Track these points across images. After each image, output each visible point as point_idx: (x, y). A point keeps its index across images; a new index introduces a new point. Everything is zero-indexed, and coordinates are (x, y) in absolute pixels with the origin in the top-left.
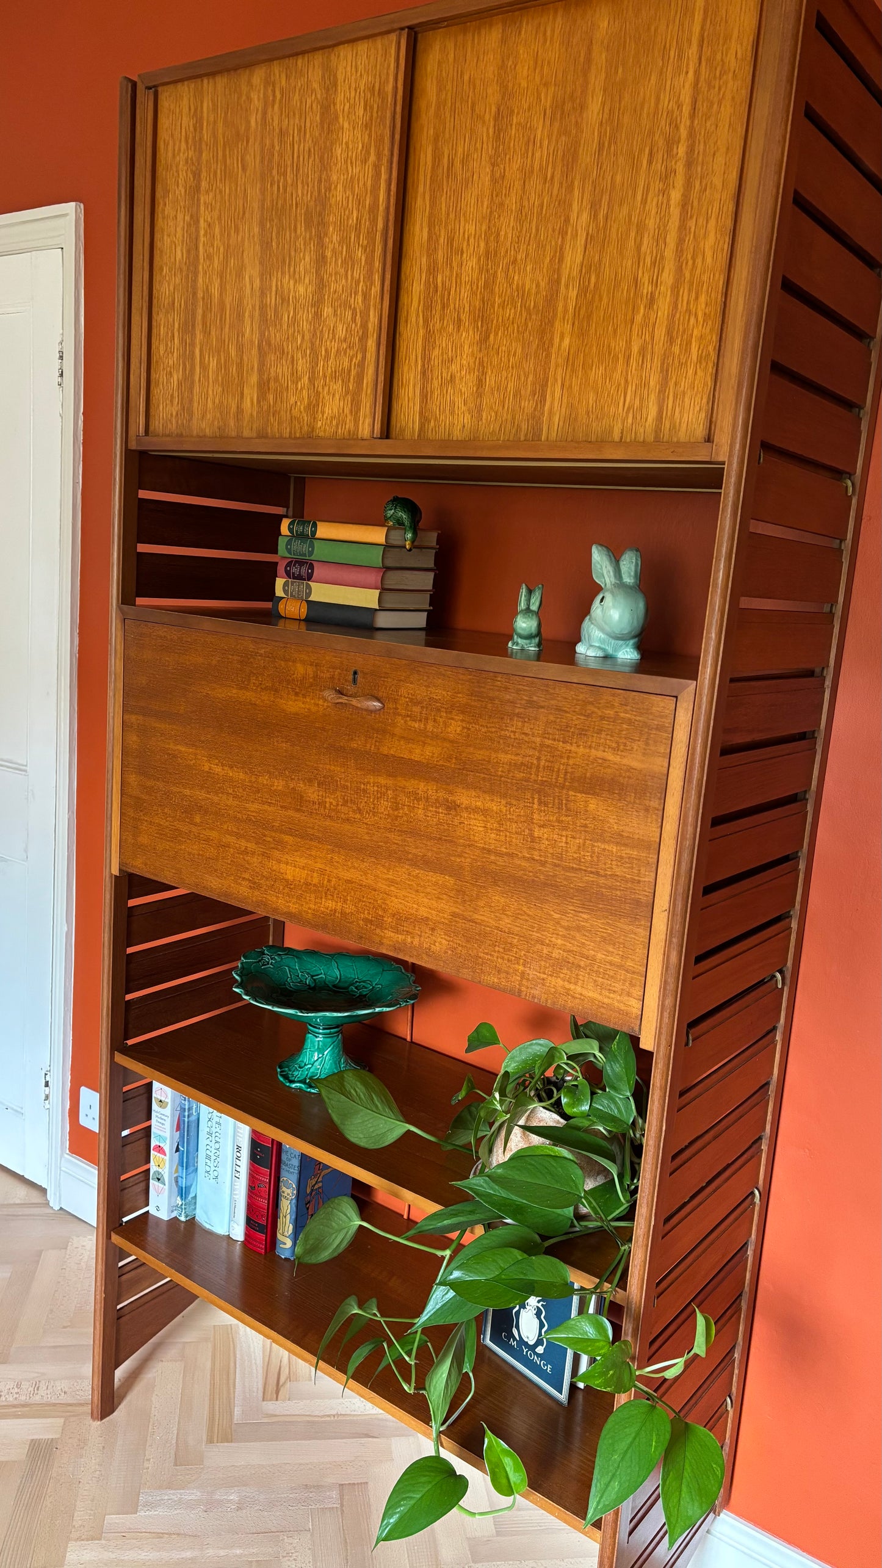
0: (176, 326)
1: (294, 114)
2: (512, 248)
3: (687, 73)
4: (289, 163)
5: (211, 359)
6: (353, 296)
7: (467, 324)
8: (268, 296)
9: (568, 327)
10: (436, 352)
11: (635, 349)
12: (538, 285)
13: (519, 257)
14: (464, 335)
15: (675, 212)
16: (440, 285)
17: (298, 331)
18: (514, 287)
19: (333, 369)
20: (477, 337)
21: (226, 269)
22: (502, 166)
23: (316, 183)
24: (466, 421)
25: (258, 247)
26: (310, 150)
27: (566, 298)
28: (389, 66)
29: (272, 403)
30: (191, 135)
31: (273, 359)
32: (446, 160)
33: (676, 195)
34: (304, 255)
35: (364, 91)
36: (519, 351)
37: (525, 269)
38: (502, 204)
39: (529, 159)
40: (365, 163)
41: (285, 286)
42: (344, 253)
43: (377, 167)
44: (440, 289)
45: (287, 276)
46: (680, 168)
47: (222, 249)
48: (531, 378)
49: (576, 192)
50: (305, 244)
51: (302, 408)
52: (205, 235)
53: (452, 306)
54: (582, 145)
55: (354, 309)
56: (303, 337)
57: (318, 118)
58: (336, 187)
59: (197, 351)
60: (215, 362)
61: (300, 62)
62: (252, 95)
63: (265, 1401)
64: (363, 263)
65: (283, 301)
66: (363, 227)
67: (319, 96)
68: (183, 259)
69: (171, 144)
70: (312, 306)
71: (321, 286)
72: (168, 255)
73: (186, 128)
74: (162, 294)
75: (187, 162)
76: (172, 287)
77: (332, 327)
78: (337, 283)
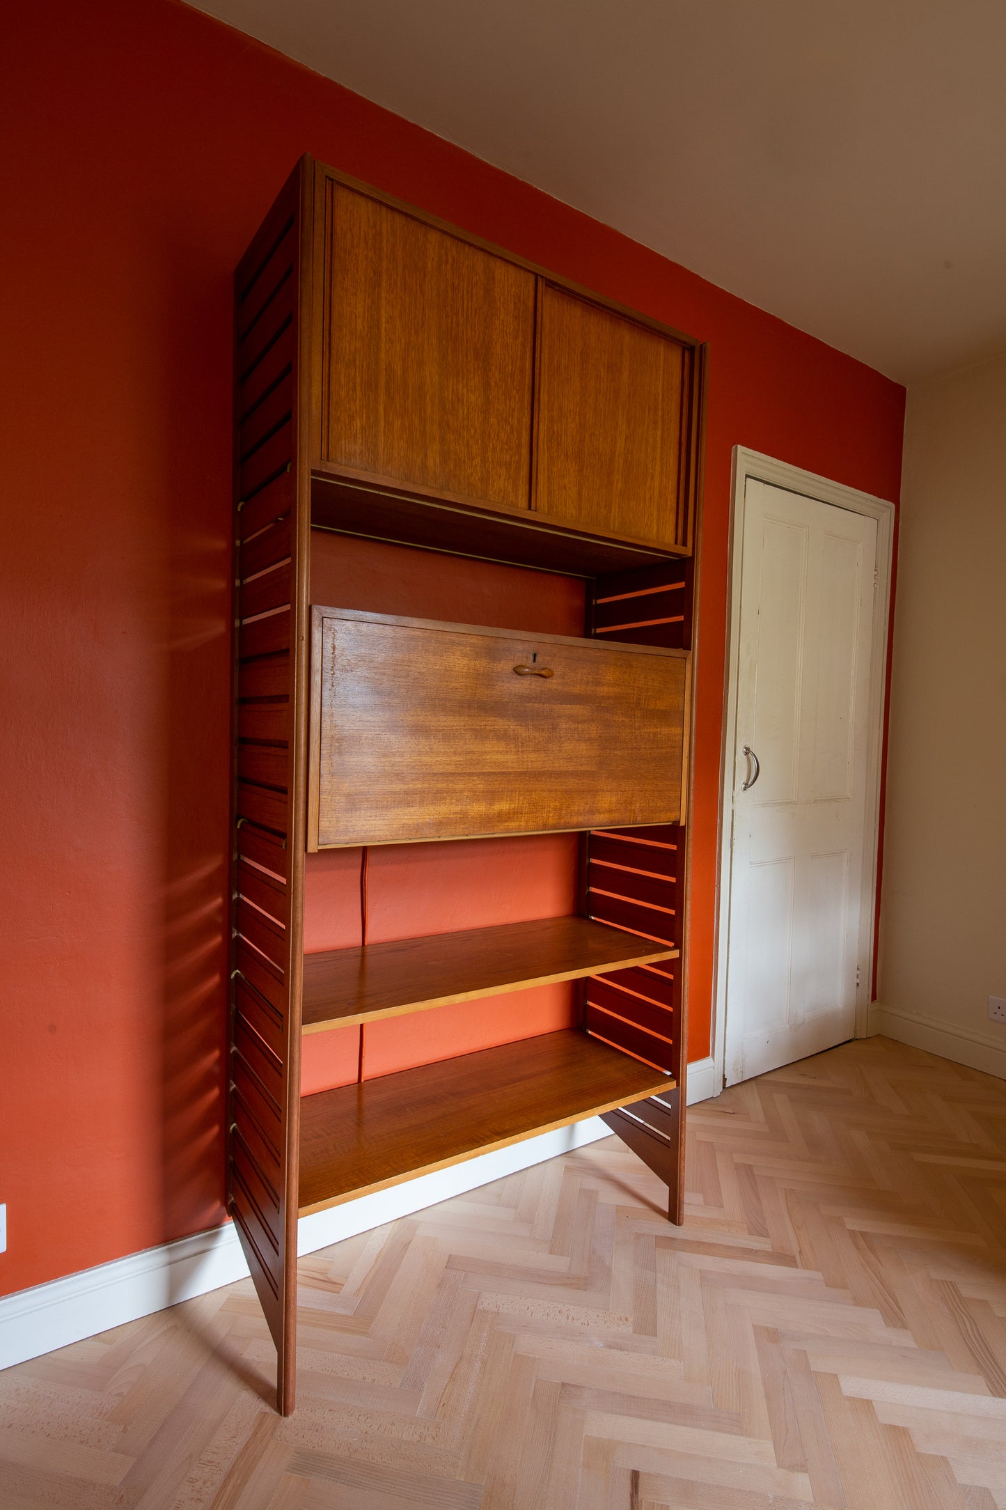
0: (358, 380)
1: (463, 279)
2: (593, 427)
4: (460, 309)
5: (395, 419)
6: (511, 417)
7: (572, 458)
8: (446, 392)
9: (620, 478)
10: (556, 469)
11: (647, 497)
12: (606, 451)
13: (596, 433)
14: (570, 464)
15: (659, 439)
16: (556, 430)
17: (472, 426)
18: (595, 447)
19: (499, 460)
20: (577, 468)
21: (408, 357)
22: (586, 382)
23: (481, 334)
24: (573, 512)
25: (436, 354)
26: (476, 310)
27: (619, 463)
28: (529, 290)
29: (452, 468)
30: (370, 241)
31: (452, 437)
32: (557, 362)
34: (474, 376)
35: (514, 295)
36: (598, 482)
37: (600, 440)
38: (587, 402)
39: (599, 385)
40: (516, 340)
41: (460, 390)
42: (504, 387)
43: (524, 346)
44: (556, 433)
45: (461, 385)
46: (660, 421)
47: (403, 341)
48: (605, 498)
49: (621, 412)
50: (474, 369)
51: (477, 478)
52: (387, 322)
53: (563, 446)
54: (622, 391)
55: (512, 426)
56: (475, 430)
57: (482, 292)
58: (496, 344)
59: (381, 408)
60: (399, 423)
61: (467, 248)
62: (428, 245)
63: (339, 1293)
64: (517, 400)
65: (458, 400)
66: (516, 378)
67: (482, 280)
68: (364, 331)
69: (349, 235)
70: (481, 413)
71: (488, 401)
72: (348, 320)
73: (365, 232)
74: (342, 348)
75: (367, 258)
76: (353, 348)
77: (497, 432)
78: (499, 404)
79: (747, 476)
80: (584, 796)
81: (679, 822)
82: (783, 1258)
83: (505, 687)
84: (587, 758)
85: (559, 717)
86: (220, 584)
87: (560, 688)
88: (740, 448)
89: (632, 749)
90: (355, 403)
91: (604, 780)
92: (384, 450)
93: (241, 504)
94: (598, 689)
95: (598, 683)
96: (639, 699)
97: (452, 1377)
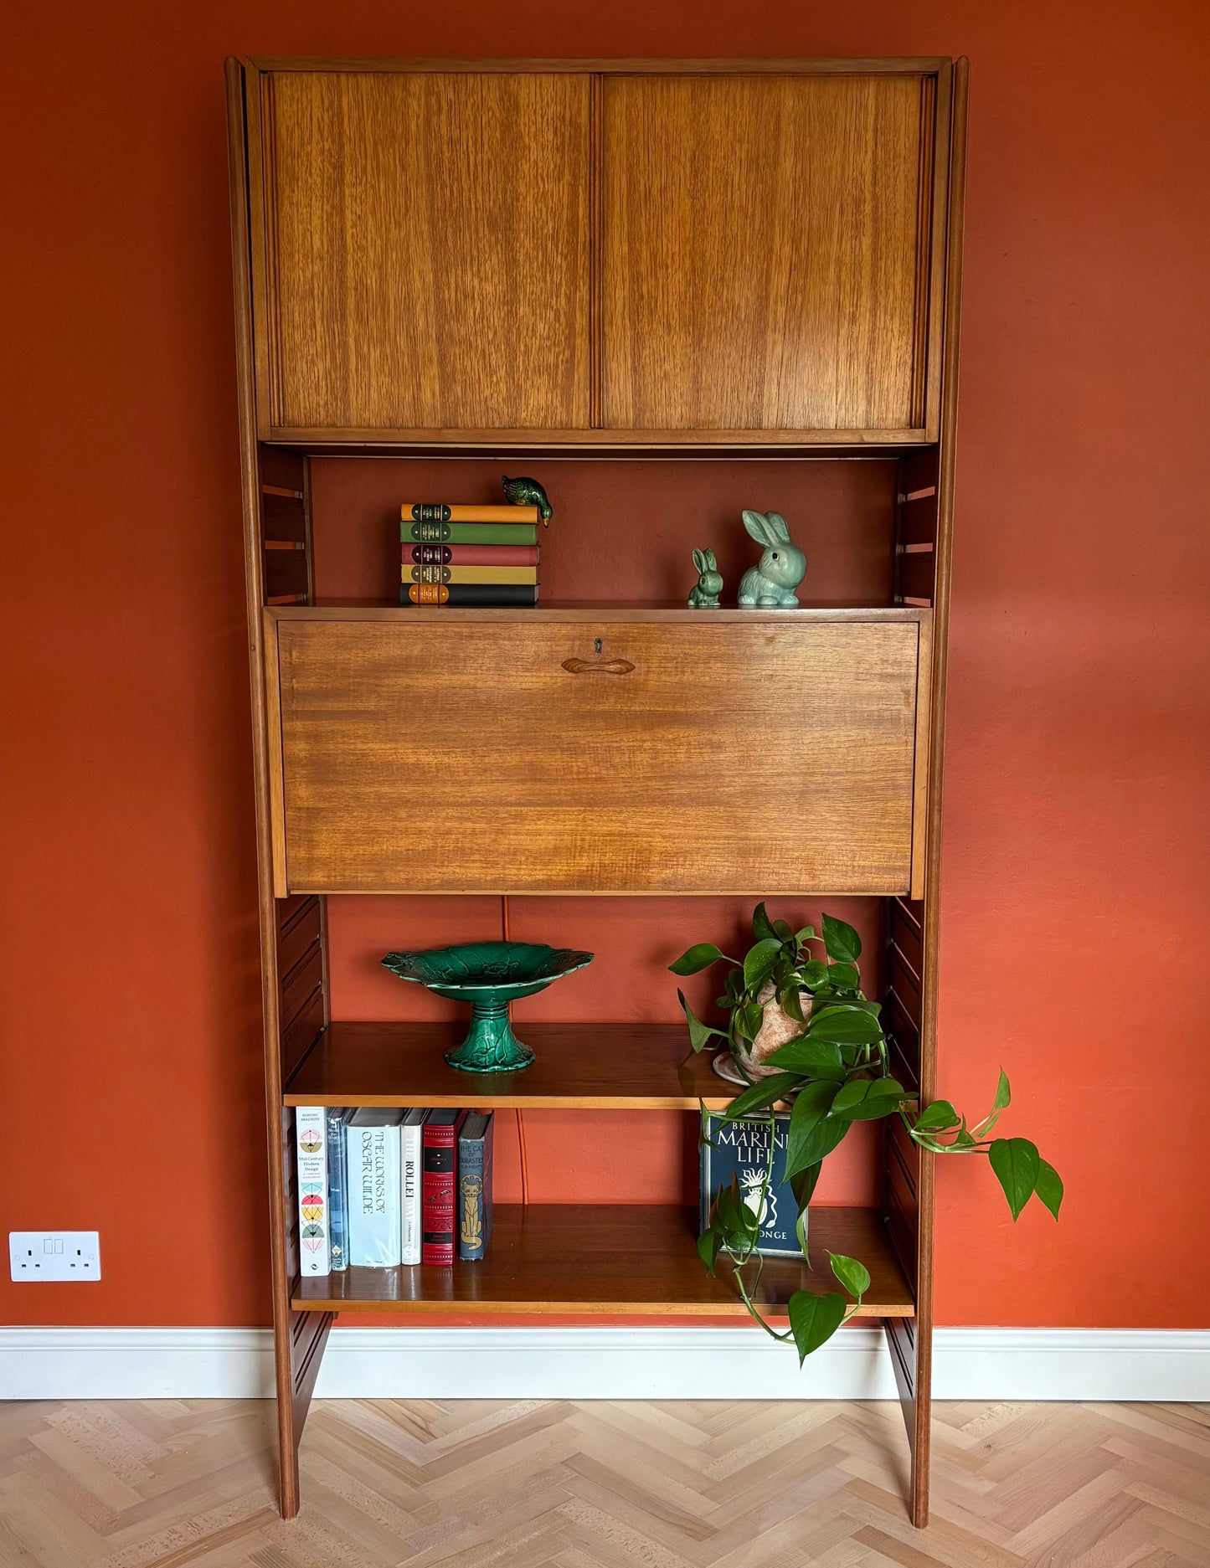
0: (318, 313)
1: (467, 127)
2: (719, 268)
3: (866, 152)
4: (464, 170)
5: (372, 350)
6: (554, 298)
7: (678, 328)
8: (446, 292)
9: (779, 336)
10: (646, 352)
11: (843, 355)
12: (747, 300)
13: (726, 276)
14: (675, 338)
15: (867, 253)
16: (645, 292)
17: (488, 327)
18: (724, 300)
19: (536, 364)
20: (689, 340)
21: (387, 261)
22: (702, 200)
23: (500, 193)
24: (684, 411)
25: (428, 244)
26: (489, 162)
27: (776, 313)
28: (580, 101)
29: (460, 395)
30: (326, 128)
31: (457, 351)
32: (642, 188)
33: (866, 242)
34: (490, 256)
35: (553, 119)
36: (734, 353)
37: (734, 287)
38: (705, 231)
39: (729, 197)
40: (559, 183)
41: (468, 283)
42: (540, 258)
43: (573, 187)
44: (645, 297)
45: (469, 275)
46: (868, 221)
47: (378, 242)
48: (747, 376)
49: (777, 229)
50: (490, 246)
51: (500, 400)
52: (355, 225)
54: (779, 193)
55: (557, 310)
56: (495, 332)
57: (498, 134)
58: (525, 199)
59: (351, 341)
60: (378, 352)
61: (471, 80)
62: (410, 101)
64: (564, 270)
65: (466, 297)
66: (561, 237)
67: (498, 115)
68: (323, 248)
69: (297, 132)
70: (504, 304)
71: (514, 286)
72: (301, 242)
73: (318, 119)
74: (294, 280)
75: (322, 152)
76: (308, 275)
77: (531, 325)
78: (533, 284)
81: (908, 893)
90: (314, 343)
92: (357, 392)
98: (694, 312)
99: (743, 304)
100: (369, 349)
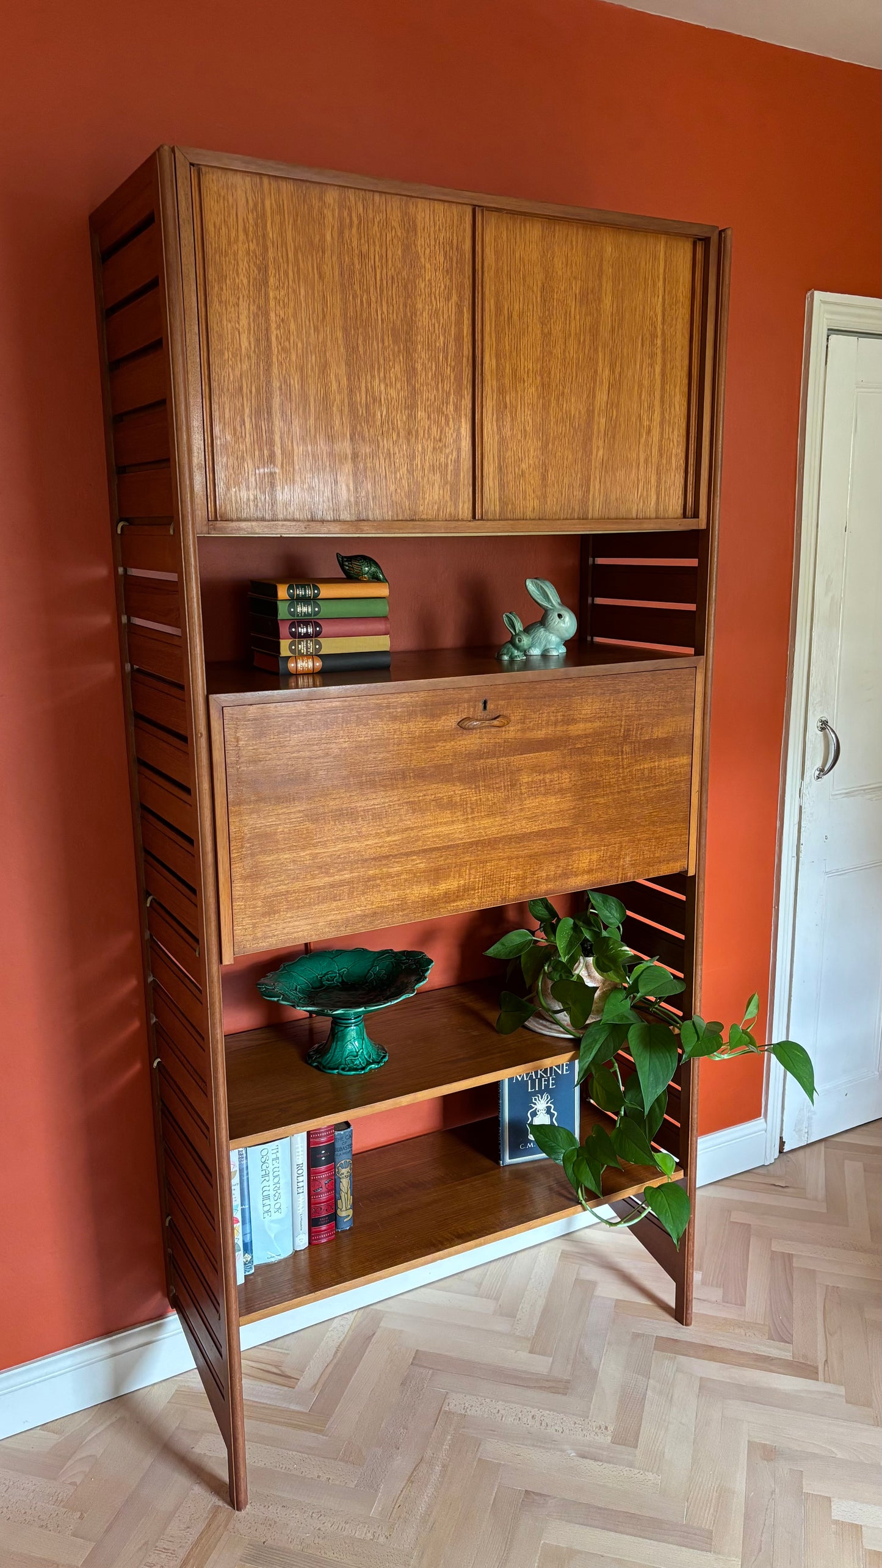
0: (247, 411)
1: (374, 242)
2: (561, 385)
3: (658, 296)
4: (371, 283)
5: (295, 447)
6: (445, 405)
7: (531, 434)
8: (358, 395)
9: (601, 443)
10: (509, 454)
12: (580, 412)
13: (566, 391)
14: (530, 441)
15: (658, 377)
16: (508, 402)
17: (393, 429)
18: (564, 412)
19: (431, 463)
20: (539, 444)
21: (307, 365)
22: (549, 326)
23: (401, 306)
24: (535, 504)
25: (342, 350)
26: (393, 278)
27: (599, 423)
28: (464, 231)
29: (370, 490)
30: (251, 229)
31: (367, 450)
32: (506, 312)
33: (658, 369)
34: (394, 364)
35: (443, 243)
36: (570, 456)
37: (571, 400)
38: (551, 353)
39: (568, 325)
40: (448, 302)
41: (376, 388)
42: (434, 368)
43: (459, 307)
44: (508, 406)
45: (377, 380)
46: (659, 352)
47: (300, 345)
48: (579, 475)
49: (600, 354)
50: (393, 355)
51: (403, 494)
52: (278, 327)
53: (519, 420)
54: (601, 324)
55: (447, 416)
56: (398, 434)
57: (400, 252)
58: (421, 314)
59: (277, 438)
60: (301, 450)
61: (377, 198)
62: (325, 211)
63: (294, 1388)
64: (452, 380)
65: (374, 400)
66: (450, 351)
67: (399, 234)
68: (250, 347)
69: (224, 230)
70: (405, 409)
71: (414, 393)
72: (230, 340)
73: (244, 219)
74: (224, 377)
75: (248, 253)
76: (238, 373)
77: (427, 428)
78: (429, 392)
79: (832, 331)
80: (555, 859)
81: (687, 872)
82: (805, 1369)
83: (447, 747)
84: (558, 813)
85: (519, 770)
86: (104, 620)
87: (519, 735)
88: (818, 295)
89: (619, 793)
90: (245, 439)
91: (580, 834)
92: (283, 487)
93: (120, 525)
94: (571, 727)
95: (569, 721)
96: (629, 730)
97: (410, 1480)
98: (543, 421)
99: (577, 416)
100: (293, 446)
